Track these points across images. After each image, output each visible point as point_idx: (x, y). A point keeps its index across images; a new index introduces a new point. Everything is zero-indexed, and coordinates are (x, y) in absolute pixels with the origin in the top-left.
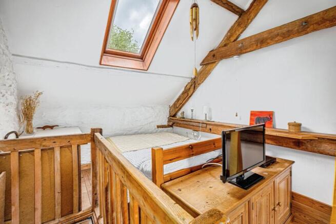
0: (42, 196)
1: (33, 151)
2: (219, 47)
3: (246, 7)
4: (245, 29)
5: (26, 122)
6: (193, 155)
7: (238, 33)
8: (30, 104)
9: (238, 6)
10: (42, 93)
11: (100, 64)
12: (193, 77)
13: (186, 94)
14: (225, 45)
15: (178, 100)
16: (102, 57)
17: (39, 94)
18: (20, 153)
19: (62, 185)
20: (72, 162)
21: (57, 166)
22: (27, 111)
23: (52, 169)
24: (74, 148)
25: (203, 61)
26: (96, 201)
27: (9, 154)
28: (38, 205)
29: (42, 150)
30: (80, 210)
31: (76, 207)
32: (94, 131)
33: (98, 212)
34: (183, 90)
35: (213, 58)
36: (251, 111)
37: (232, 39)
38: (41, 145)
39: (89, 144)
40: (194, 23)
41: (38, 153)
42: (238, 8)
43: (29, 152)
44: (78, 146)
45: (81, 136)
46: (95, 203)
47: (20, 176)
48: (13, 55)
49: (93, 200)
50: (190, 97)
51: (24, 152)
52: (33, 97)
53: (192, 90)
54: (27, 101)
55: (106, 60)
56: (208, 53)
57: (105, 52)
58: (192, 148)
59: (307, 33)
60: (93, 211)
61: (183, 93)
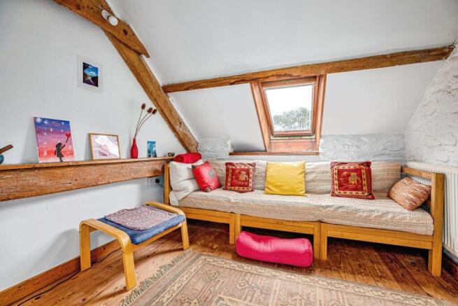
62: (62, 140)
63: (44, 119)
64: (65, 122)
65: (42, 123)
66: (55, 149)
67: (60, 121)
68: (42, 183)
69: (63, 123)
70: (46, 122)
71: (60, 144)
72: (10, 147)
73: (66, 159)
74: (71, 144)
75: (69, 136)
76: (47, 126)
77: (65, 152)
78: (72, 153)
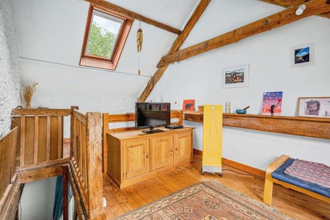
0: (39, 145)
1: (34, 117)
2: (168, 55)
3: (182, 29)
4: (182, 44)
5: (26, 103)
6: (129, 120)
7: (178, 46)
8: (29, 91)
9: (175, 28)
10: (38, 84)
11: (80, 64)
12: (153, 75)
13: (148, 89)
14: (171, 54)
15: (143, 93)
16: (80, 60)
17: (36, 84)
18: (26, 117)
19: (51, 140)
20: (58, 126)
21: (48, 127)
22: (27, 95)
23: (45, 129)
24: (60, 118)
25: (158, 65)
26: (73, 153)
27: (20, 117)
28: (36, 150)
29: (39, 117)
30: (62, 157)
31: (59, 155)
32: (73, 108)
33: (73, 159)
34: (146, 85)
35: (164, 63)
36: (184, 100)
37: (175, 50)
38: (39, 113)
39: (70, 116)
40: (139, 41)
41: (37, 118)
42: (176, 29)
43: (31, 117)
44: (62, 117)
45: (64, 110)
46: (72, 154)
47: (25, 131)
48: (21, 57)
49: (71, 152)
50: (151, 91)
51: (29, 117)
52: (31, 86)
53: (151, 86)
54: (27, 89)
55: (84, 62)
56: (161, 59)
57: (83, 56)
58: (129, 116)
59: (207, 50)
60: (70, 159)
61: (146, 88)
62: (275, 103)
63: (267, 93)
64: (279, 92)
65: (266, 95)
66: (270, 108)
67: (276, 93)
68: (258, 125)
69: (278, 93)
70: (268, 94)
71: (274, 106)
72: (249, 107)
73: (275, 114)
74: (281, 105)
75: (280, 100)
76: (269, 96)
77: (275, 110)
78: (280, 111)
